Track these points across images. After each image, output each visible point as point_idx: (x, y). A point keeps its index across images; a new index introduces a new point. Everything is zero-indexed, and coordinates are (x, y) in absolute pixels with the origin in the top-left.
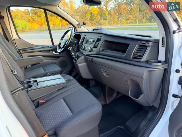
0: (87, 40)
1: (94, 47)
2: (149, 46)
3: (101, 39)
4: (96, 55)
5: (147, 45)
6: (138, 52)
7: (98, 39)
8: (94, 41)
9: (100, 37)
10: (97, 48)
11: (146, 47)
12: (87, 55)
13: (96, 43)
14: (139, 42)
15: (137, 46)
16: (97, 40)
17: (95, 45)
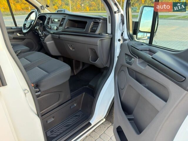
0: (52, 20)
1: (60, 26)
2: (100, 23)
3: (65, 19)
4: (62, 32)
5: (99, 22)
6: (93, 28)
7: (63, 18)
8: (59, 21)
9: (64, 17)
10: (62, 26)
11: (98, 23)
12: (54, 33)
13: (61, 22)
14: (94, 19)
15: (92, 23)
16: (62, 20)
17: (60, 24)
